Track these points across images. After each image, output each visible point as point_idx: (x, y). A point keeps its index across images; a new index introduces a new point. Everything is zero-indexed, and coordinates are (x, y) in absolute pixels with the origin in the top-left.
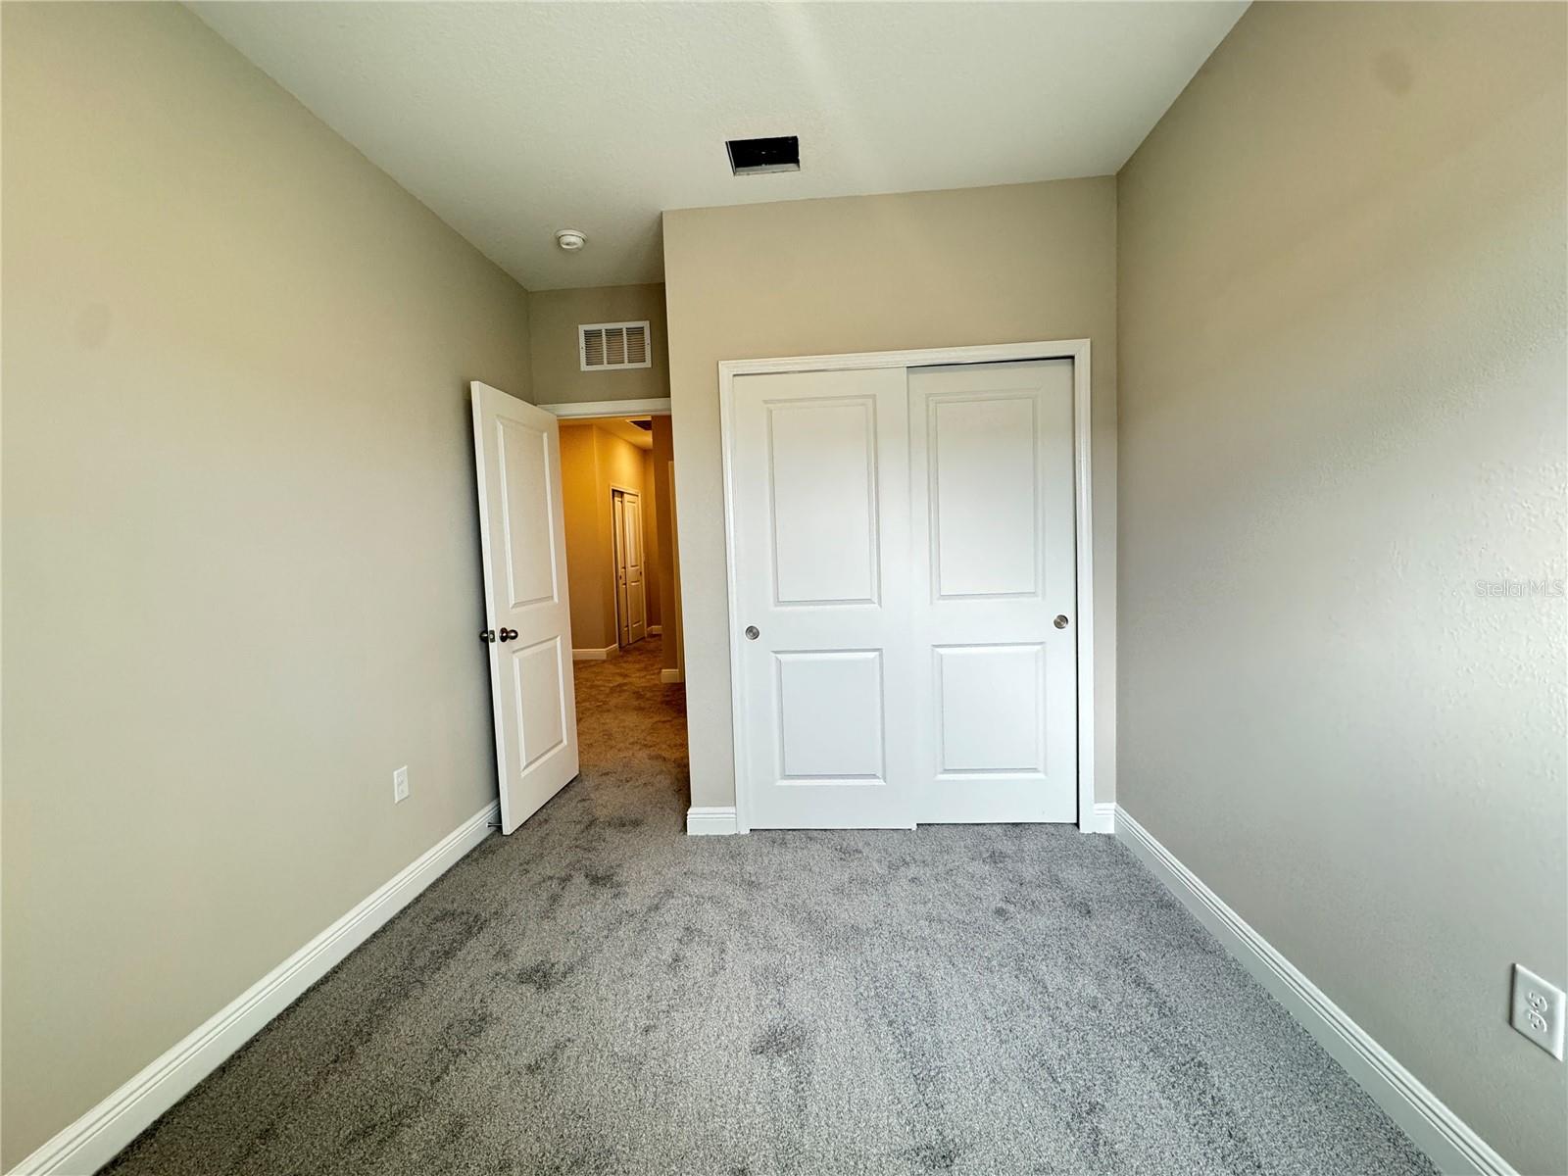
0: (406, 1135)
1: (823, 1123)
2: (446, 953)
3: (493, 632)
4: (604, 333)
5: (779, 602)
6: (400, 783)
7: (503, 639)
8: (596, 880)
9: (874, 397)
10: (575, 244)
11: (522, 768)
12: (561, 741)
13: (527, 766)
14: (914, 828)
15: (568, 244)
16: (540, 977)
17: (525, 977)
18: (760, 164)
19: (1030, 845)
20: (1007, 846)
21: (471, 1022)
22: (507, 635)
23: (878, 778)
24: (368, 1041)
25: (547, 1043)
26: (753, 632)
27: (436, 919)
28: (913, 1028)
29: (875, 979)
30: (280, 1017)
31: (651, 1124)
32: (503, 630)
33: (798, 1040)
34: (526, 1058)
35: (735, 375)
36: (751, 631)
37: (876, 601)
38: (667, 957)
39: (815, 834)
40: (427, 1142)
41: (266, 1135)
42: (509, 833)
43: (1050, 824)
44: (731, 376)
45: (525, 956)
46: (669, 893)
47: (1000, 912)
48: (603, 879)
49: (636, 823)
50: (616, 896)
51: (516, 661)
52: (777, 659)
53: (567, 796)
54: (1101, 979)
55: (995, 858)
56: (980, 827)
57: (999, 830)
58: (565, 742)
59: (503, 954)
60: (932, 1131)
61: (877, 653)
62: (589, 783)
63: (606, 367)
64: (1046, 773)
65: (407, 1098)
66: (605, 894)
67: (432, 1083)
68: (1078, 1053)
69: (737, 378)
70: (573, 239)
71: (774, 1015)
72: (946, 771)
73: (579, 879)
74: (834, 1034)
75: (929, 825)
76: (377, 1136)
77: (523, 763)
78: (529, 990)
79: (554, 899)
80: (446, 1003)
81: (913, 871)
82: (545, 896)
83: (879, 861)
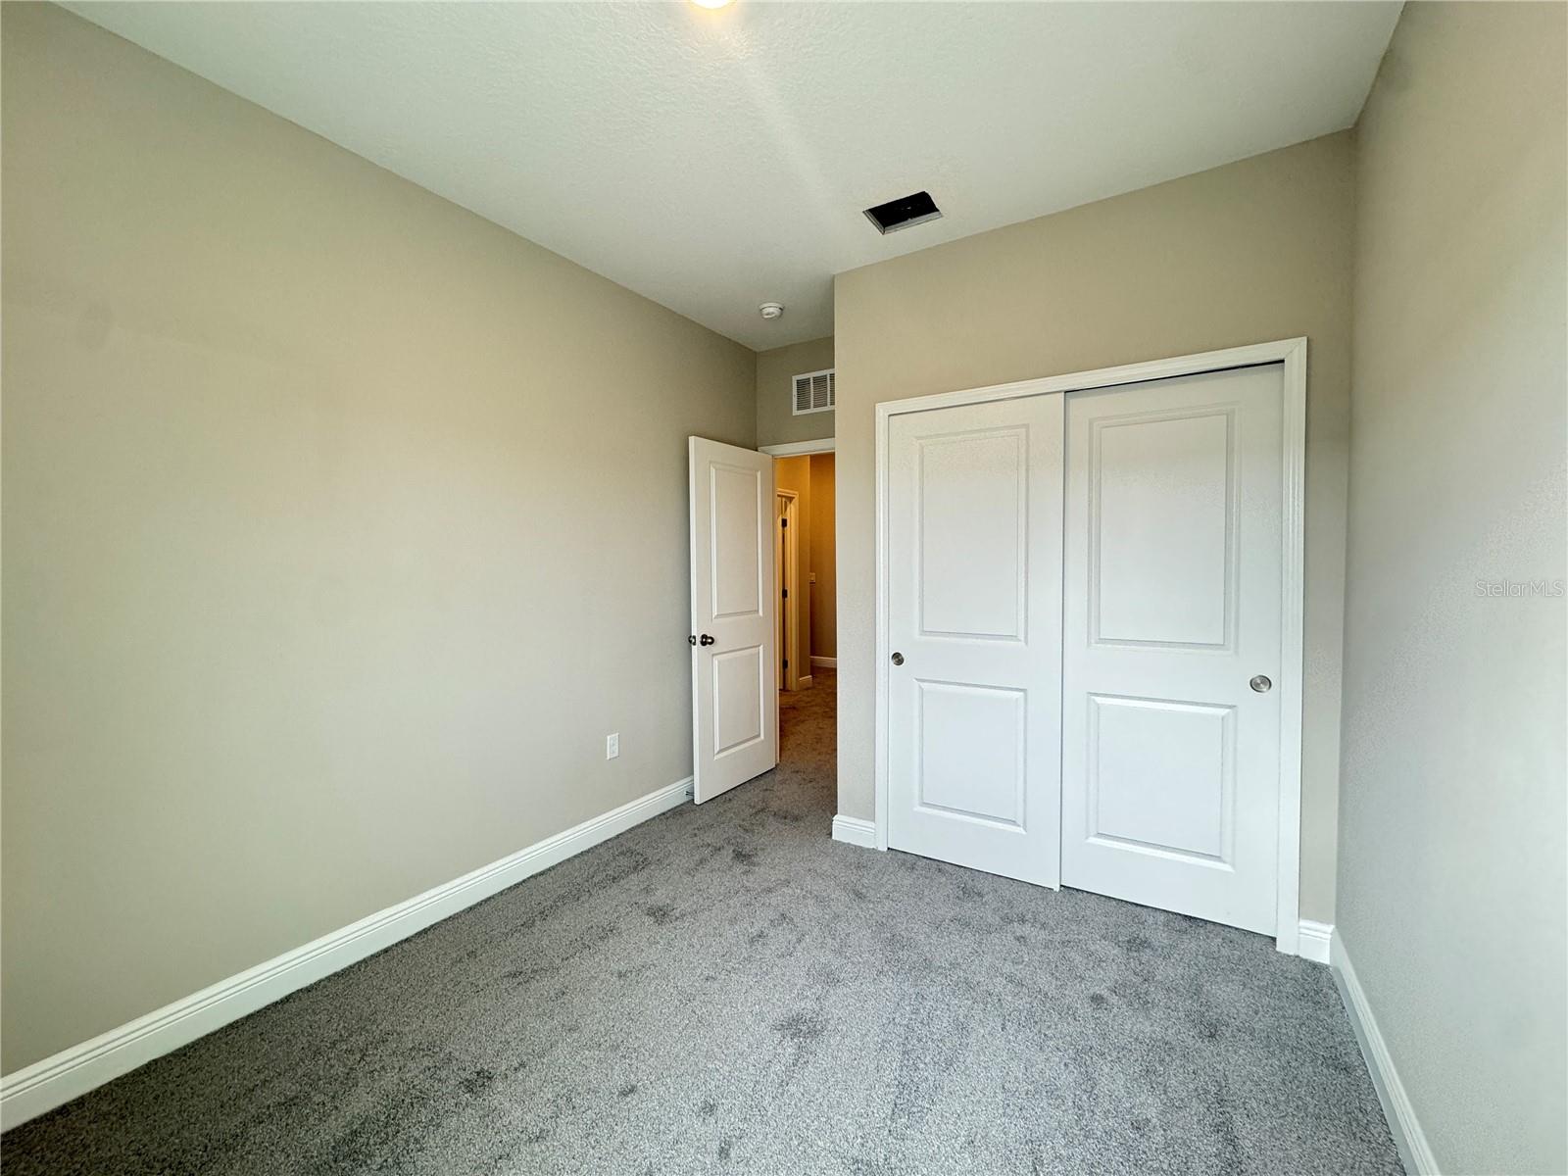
0: (534, 985)
1: (793, 1103)
2: (614, 878)
3: (694, 637)
4: (812, 381)
5: (923, 632)
6: (612, 745)
7: (704, 644)
8: (740, 856)
9: (1027, 426)
10: (773, 313)
11: (716, 752)
12: (759, 736)
13: (718, 753)
14: (1057, 888)
15: (768, 314)
16: (660, 914)
17: (652, 912)
18: (906, 219)
19: (1190, 944)
20: (1160, 937)
21: (604, 929)
22: (706, 641)
23: (1019, 826)
24: (544, 919)
25: (639, 962)
26: (898, 659)
27: (622, 853)
28: (922, 1066)
29: (916, 1012)
30: (510, 888)
31: (671, 1045)
32: (704, 636)
33: (814, 1033)
34: (623, 966)
35: (890, 415)
36: (897, 657)
37: (1023, 639)
38: (754, 931)
39: (947, 867)
40: (542, 995)
41: (472, 954)
42: (698, 803)
43: (1237, 929)
44: (886, 415)
45: (660, 897)
46: (787, 883)
47: (1097, 1000)
48: (744, 856)
49: (796, 819)
50: (746, 873)
51: (716, 663)
52: (920, 687)
53: (757, 784)
54: (1172, 1106)
55: (1137, 944)
56: (1139, 908)
57: (1162, 918)
58: (762, 737)
59: (647, 890)
60: (882, 1153)
61: (1022, 693)
62: (778, 777)
63: (812, 410)
64: (1233, 865)
65: (544, 964)
66: (739, 868)
67: (563, 960)
68: (1083, 1161)
69: (891, 417)
70: (771, 310)
71: (808, 1006)
72: (1100, 835)
73: (728, 853)
74: (847, 1041)
75: (1078, 890)
76: (520, 979)
77: (717, 749)
78: (649, 921)
79: (702, 861)
80: (597, 911)
81: (1026, 930)
82: (697, 857)
83: (995, 911)
